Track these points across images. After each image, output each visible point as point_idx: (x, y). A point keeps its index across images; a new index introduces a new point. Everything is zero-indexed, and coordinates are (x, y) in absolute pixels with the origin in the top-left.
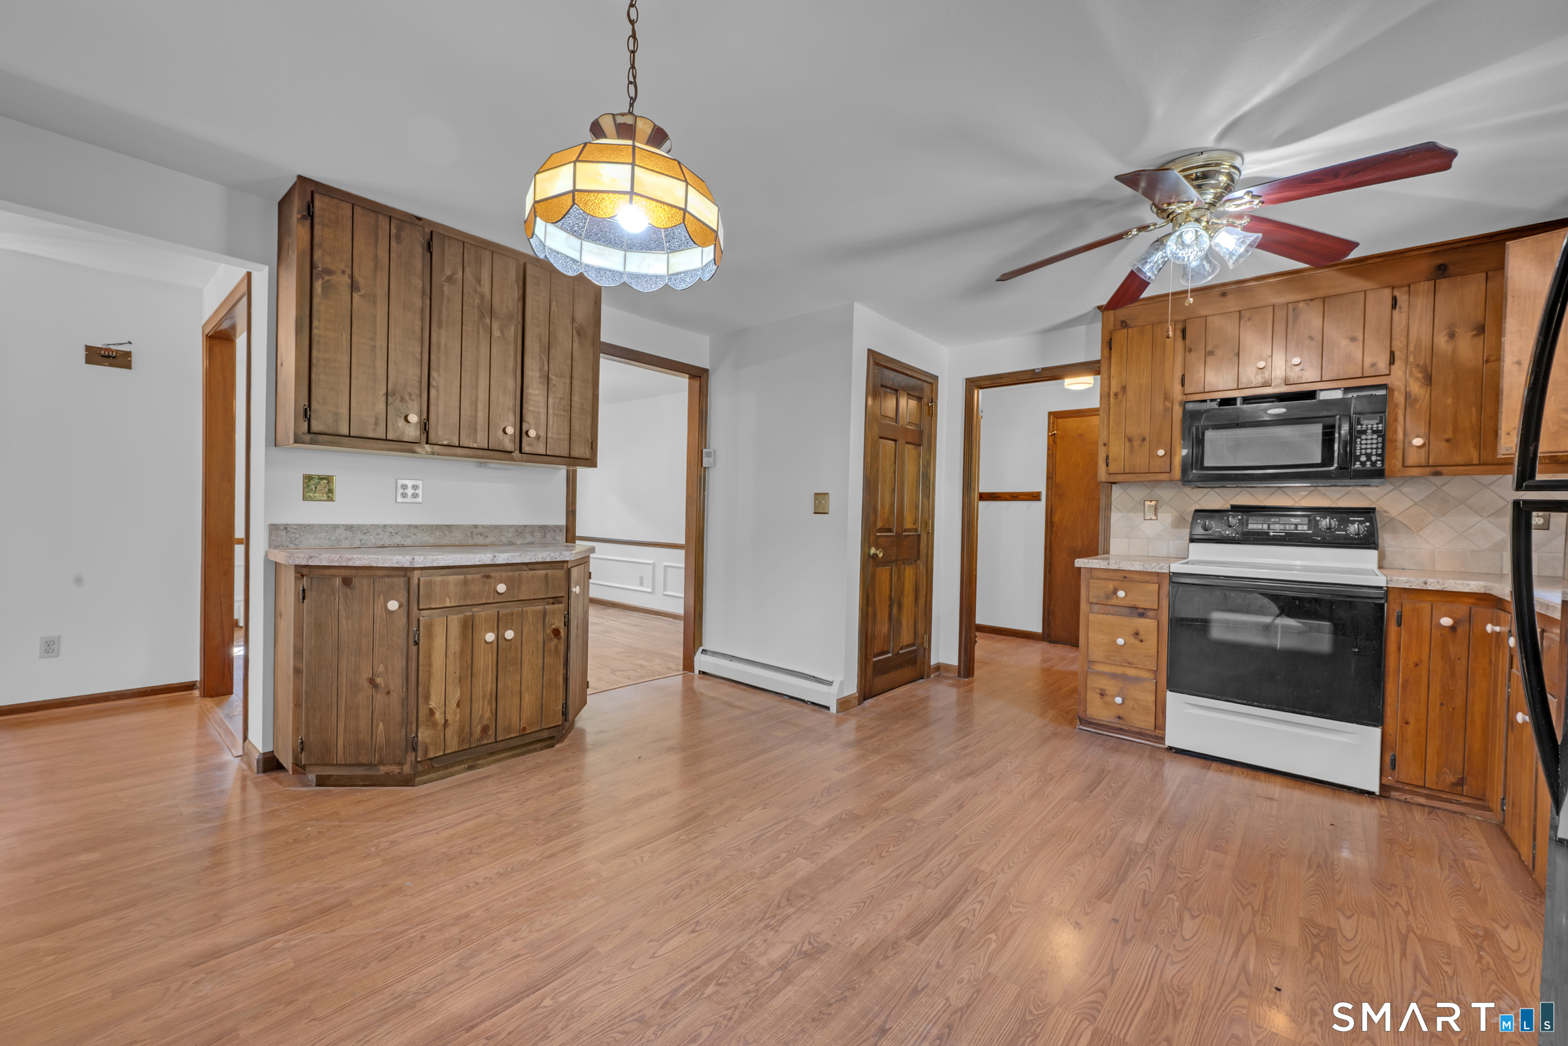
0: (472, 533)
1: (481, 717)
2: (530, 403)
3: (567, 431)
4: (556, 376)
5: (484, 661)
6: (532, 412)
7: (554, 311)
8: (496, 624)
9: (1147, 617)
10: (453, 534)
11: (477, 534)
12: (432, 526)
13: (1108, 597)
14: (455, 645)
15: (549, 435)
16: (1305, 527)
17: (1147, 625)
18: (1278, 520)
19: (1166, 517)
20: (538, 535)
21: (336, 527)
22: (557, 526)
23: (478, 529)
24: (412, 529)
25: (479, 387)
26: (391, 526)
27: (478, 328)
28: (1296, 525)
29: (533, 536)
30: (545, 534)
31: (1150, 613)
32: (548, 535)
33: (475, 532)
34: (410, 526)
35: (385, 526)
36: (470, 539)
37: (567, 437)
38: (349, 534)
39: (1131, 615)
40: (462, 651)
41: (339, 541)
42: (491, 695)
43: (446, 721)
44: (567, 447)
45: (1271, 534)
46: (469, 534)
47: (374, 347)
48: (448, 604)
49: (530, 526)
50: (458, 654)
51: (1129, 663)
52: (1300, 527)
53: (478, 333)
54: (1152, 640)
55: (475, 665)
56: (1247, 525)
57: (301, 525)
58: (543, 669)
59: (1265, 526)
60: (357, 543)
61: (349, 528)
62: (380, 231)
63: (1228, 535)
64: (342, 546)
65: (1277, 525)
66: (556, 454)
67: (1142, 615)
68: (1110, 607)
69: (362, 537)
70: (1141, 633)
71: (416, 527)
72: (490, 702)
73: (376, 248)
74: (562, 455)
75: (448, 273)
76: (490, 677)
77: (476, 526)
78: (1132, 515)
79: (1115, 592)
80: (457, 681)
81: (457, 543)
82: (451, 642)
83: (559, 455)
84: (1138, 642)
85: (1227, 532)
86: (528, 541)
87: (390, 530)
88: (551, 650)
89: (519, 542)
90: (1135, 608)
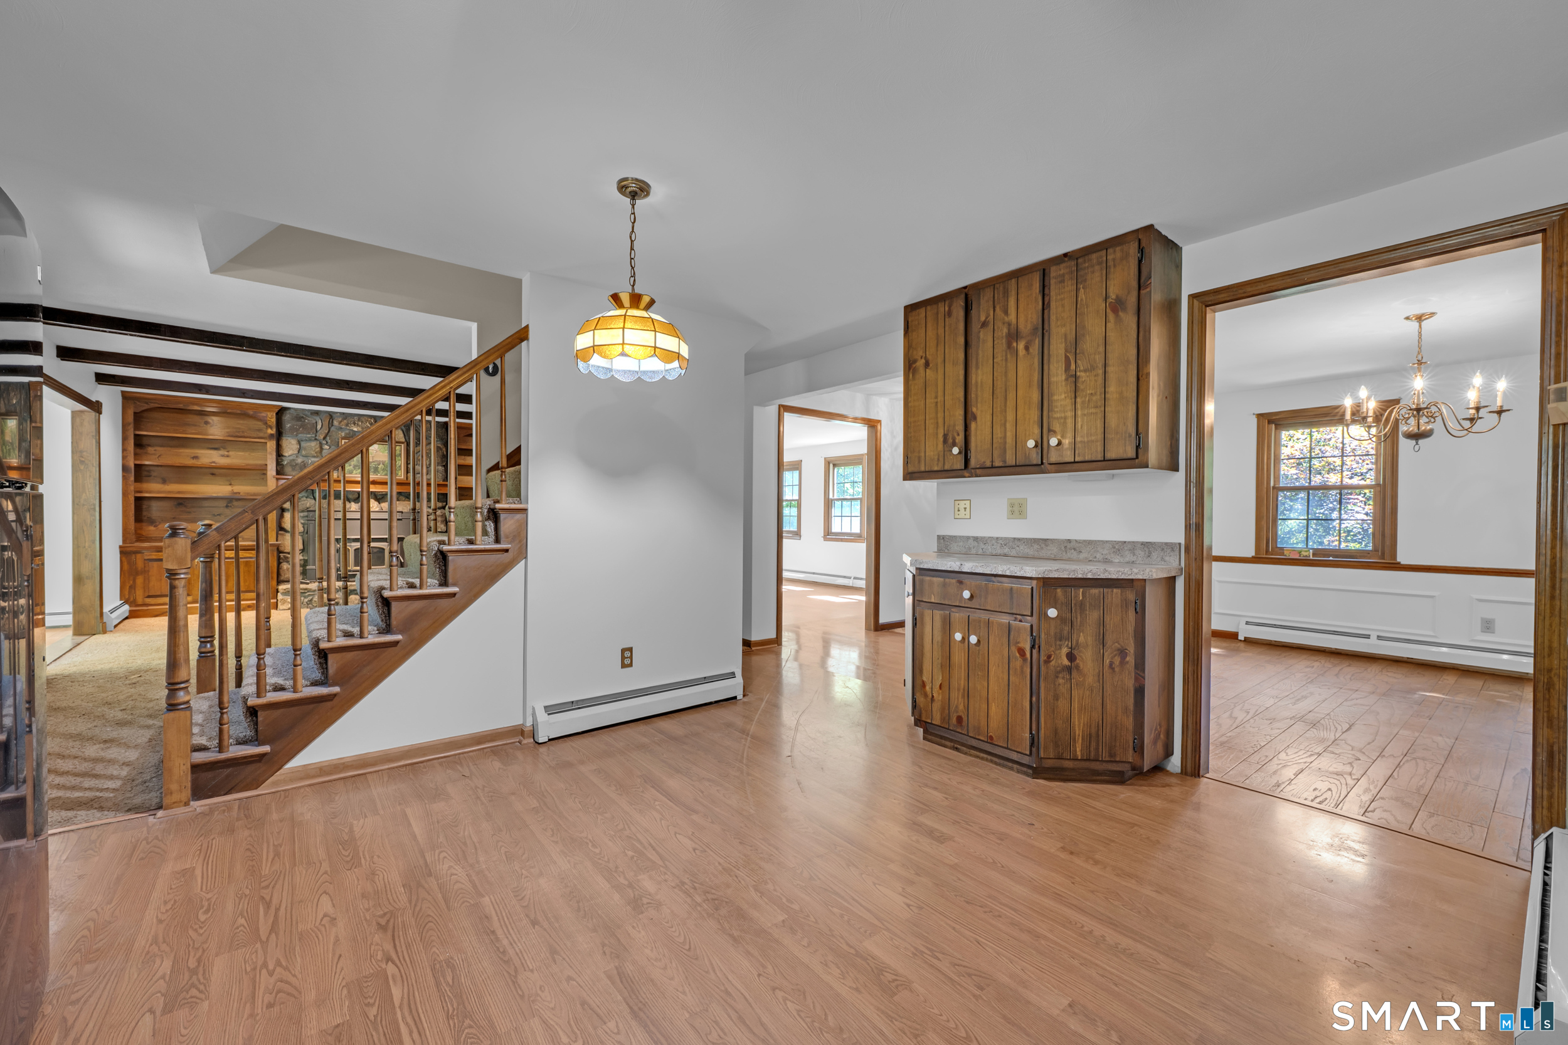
0: (1066, 547)
1: (957, 707)
2: (1056, 410)
3: (1100, 430)
4: (1085, 371)
5: (959, 657)
6: (1058, 418)
7: (1082, 300)
8: (967, 627)
10: (1049, 548)
11: (1070, 549)
12: (1031, 539)
14: (938, 637)
15: (1078, 439)
20: (1140, 553)
21: (968, 538)
22: (1166, 544)
23: (1072, 544)
24: (1016, 542)
25: (1008, 410)
26: (1002, 538)
27: (1006, 355)
29: (1134, 555)
30: (1150, 553)
32: (1154, 554)
33: (1068, 547)
34: (1014, 539)
35: (997, 538)
36: (1064, 554)
37: (1100, 436)
38: (976, 544)
40: (943, 643)
41: (970, 548)
42: (964, 690)
43: (933, 696)
44: (1100, 448)
46: (1063, 548)
47: (937, 403)
48: (933, 600)
49: (1129, 542)
50: (940, 644)
53: (1006, 360)
55: (952, 658)
57: (950, 536)
58: (1009, 685)
60: (980, 552)
61: (976, 539)
62: (939, 315)
64: (972, 553)
66: (1087, 459)
69: (983, 546)
71: (1019, 539)
72: (963, 696)
73: (937, 329)
74: (1093, 459)
75: (983, 319)
76: (963, 674)
77: (1069, 541)
80: (939, 666)
81: (1053, 556)
82: (936, 632)
83: (1090, 459)
86: (1127, 559)
87: (1001, 542)
88: (1016, 669)
89: (1117, 561)
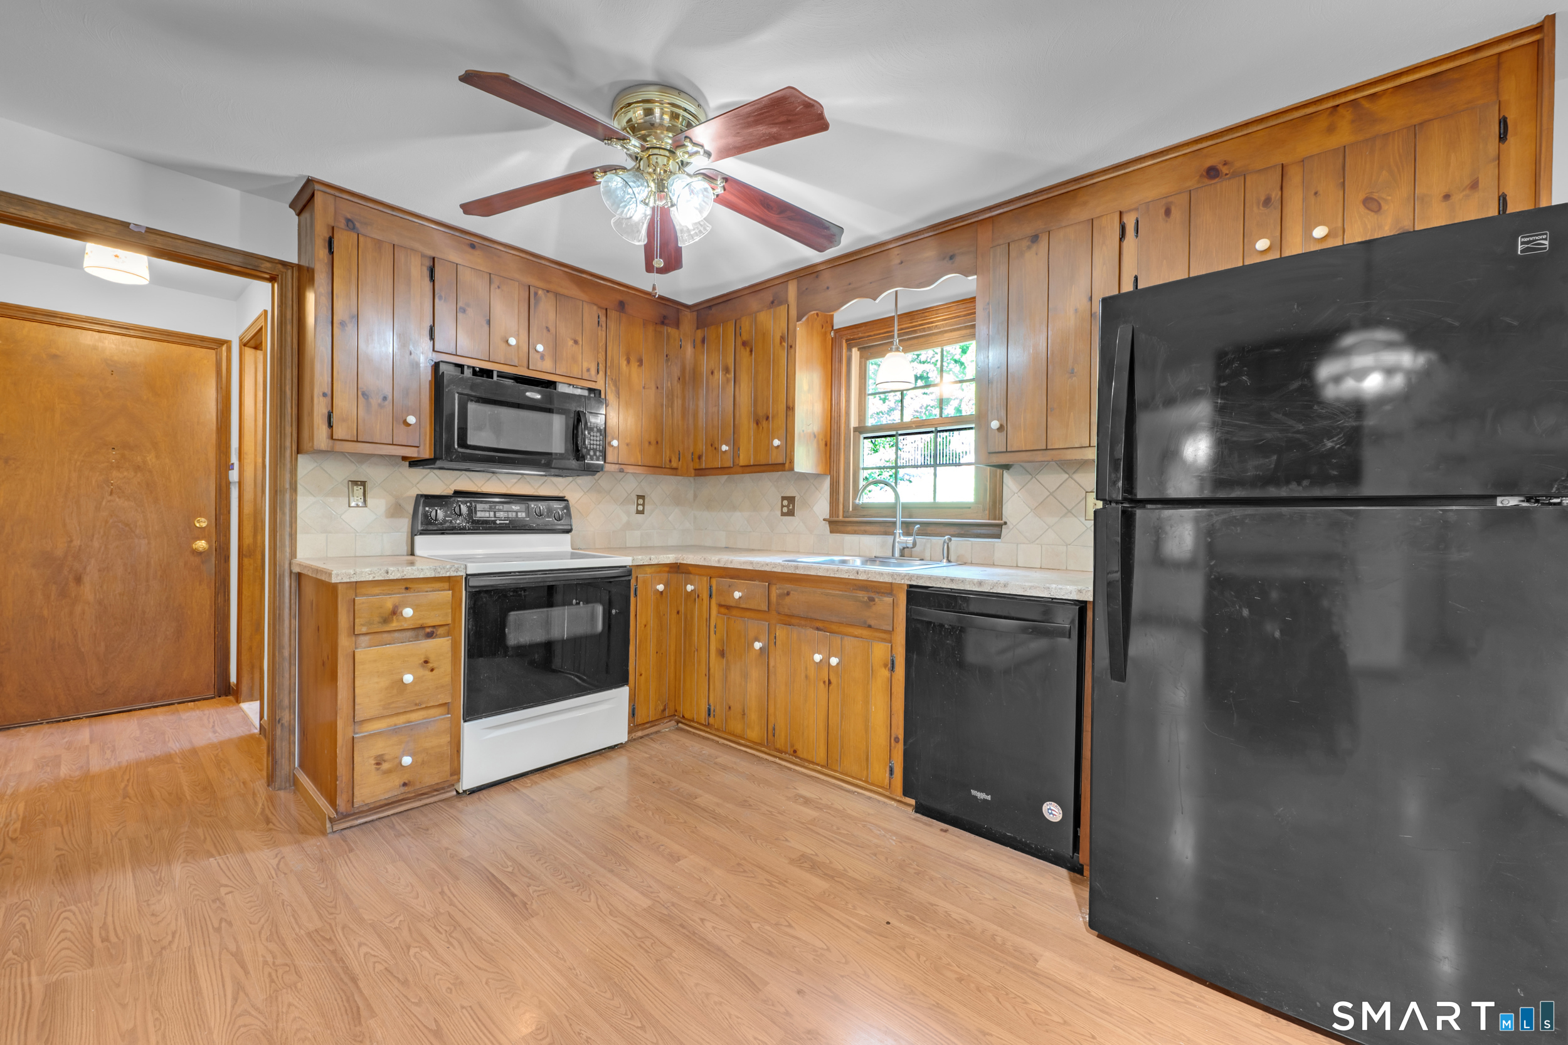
9: (437, 636)
13: (386, 620)
16: (524, 515)
17: (440, 646)
18: (501, 507)
19: (379, 503)
28: (517, 512)
31: (441, 631)
39: (417, 638)
45: (498, 522)
51: (416, 705)
52: (519, 514)
54: (444, 667)
56: (476, 513)
59: (492, 514)
63: (459, 524)
65: (502, 513)
67: (430, 635)
68: (385, 635)
70: (432, 658)
78: (331, 500)
79: (395, 612)
84: (428, 673)
85: (458, 522)
90: (422, 628)
